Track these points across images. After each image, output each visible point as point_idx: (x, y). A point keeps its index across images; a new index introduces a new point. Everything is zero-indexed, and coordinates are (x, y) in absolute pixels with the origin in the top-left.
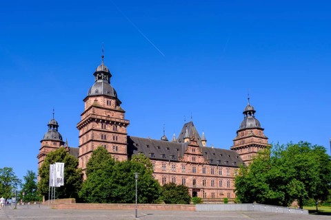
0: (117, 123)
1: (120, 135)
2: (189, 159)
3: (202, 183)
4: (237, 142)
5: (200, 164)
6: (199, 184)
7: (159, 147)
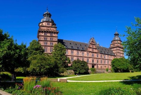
0: (52, 32)
1: (54, 38)
2: (91, 50)
3: (96, 61)
4: (112, 45)
5: (96, 53)
6: (95, 62)
7: (76, 44)
